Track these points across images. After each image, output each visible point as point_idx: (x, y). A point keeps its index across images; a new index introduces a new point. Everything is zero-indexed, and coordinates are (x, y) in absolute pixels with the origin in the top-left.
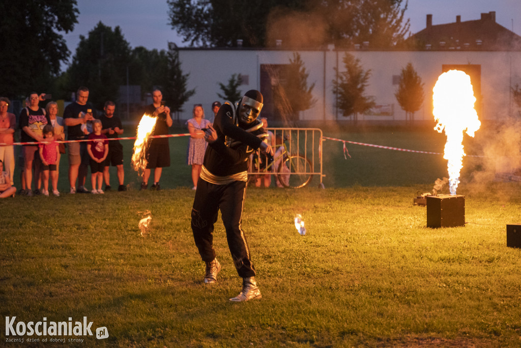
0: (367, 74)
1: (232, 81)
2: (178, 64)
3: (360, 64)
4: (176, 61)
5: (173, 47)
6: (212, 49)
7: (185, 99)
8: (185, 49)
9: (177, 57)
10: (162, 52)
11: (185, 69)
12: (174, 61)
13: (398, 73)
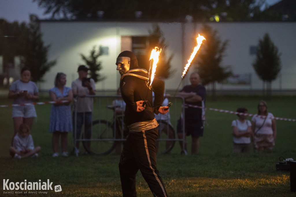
0: (225, 44)
1: (93, 53)
2: (40, 36)
3: (218, 35)
4: (38, 33)
5: (34, 18)
6: (72, 21)
7: (46, 69)
8: (46, 21)
9: (38, 28)
10: (23, 24)
11: (46, 40)
12: (35, 33)
13: (255, 43)
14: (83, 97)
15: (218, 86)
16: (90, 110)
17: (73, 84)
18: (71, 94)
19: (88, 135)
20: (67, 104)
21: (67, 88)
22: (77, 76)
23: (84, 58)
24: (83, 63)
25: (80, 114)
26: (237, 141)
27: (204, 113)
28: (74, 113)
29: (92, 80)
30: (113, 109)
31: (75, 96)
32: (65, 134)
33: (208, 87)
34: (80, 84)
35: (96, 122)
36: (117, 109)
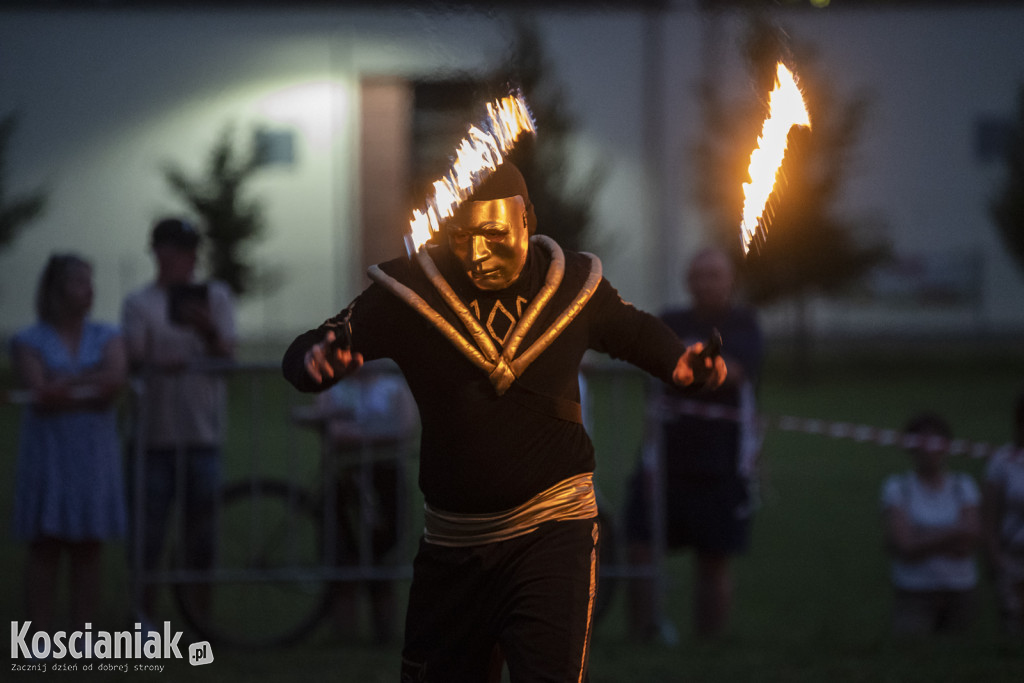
14: (176, 369)
15: (823, 315)
16: (207, 434)
17: (131, 310)
18: (120, 359)
19: (201, 555)
20: (98, 405)
21: (98, 329)
22: (147, 269)
23: (178, 182)
24: (176, 206)
25: (161, 456)
26: (913, 579)
27: (750, 445)
28: (130, 451)
29: (219, 291)
30: (320, 425)
31: (135, 366)
32: (86, 550)
33: (775, 320)
34: (158, 310)
35: (238, 491)
36: (338, 428)
